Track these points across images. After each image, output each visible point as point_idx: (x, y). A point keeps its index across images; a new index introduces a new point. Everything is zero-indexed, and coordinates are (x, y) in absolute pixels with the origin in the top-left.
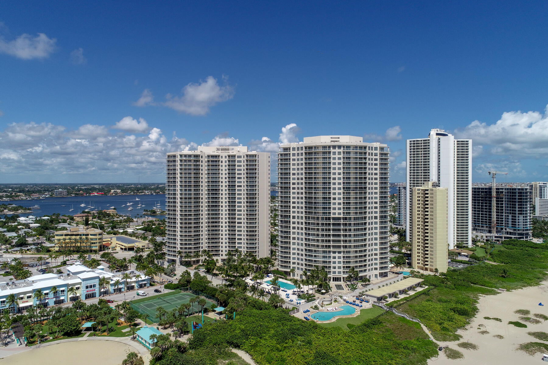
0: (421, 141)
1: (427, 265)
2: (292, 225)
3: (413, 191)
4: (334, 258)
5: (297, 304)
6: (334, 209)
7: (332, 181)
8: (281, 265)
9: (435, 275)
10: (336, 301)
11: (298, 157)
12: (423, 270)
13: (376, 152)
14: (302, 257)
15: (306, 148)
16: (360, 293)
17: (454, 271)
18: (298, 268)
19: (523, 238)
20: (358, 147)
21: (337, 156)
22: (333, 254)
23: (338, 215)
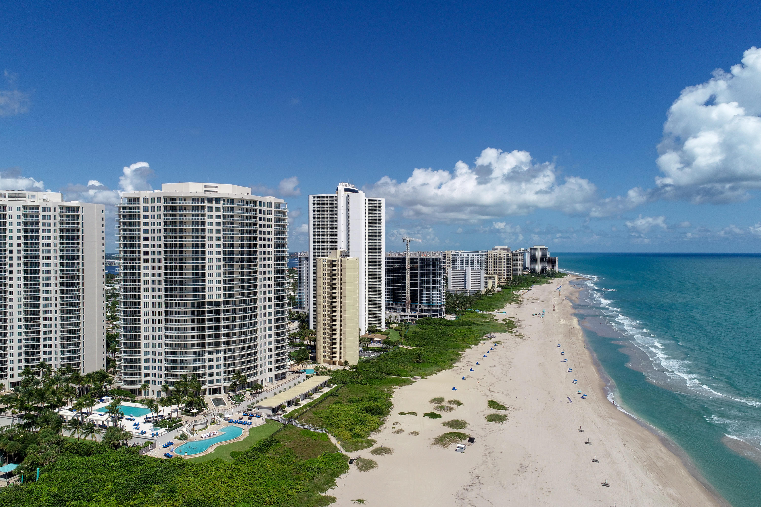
0: (327, 197)
1: (335, 357)
2: (143, 317)
3: (318, 262)
4: (211, 360)
5: (153, 435)
6: (211, 289)
7: (207, 249)
8: (125, 381)
9: (344, 370)
10: (213, 422)
11: (153, 213)
12: (330, 364)
13: (269, 209)
14: (160, 365)
15: (165, 199)
16: (249, 406)
17: (367, 361)
18: (154, 382)
19: (437, 315)
20: (245, 202)
21: (214, 213)
22: (209, 355)
23: (216, 298)
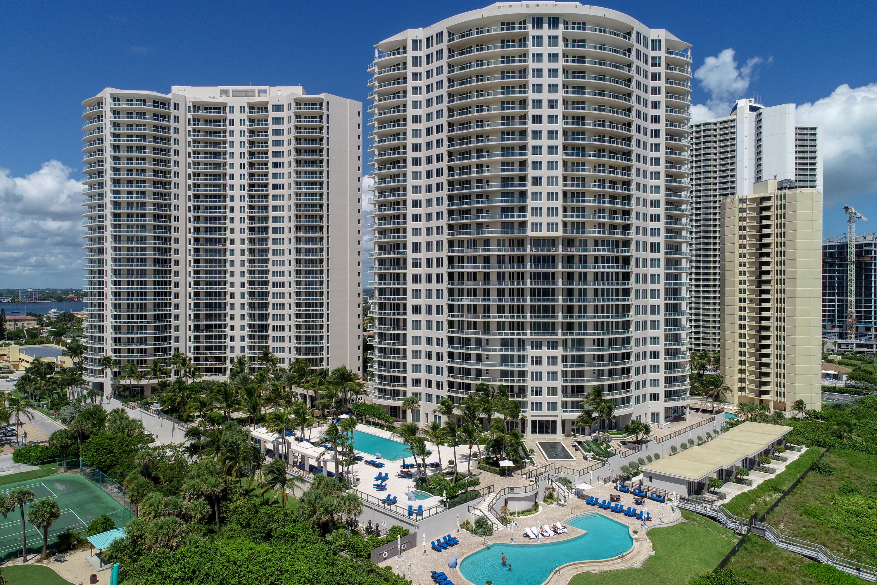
0: (716, 123)
1: (767, 393)
2: (411, 271)
3: (727, 206)
4: (537, 361)
5: (411, 512)
6: (537, 211)
7: (530, 126)
8: (380, 390)
9: (796, 419)
10: (550, 497)
11: (429, 66)
13: (656, 53)
14: (439, 363)
15: (451, 34)
16: (624, 469)
17: (837, 407)
18: (429, 397)
21: (545, 50)
22: (532, 349)
23: (549, 230)
